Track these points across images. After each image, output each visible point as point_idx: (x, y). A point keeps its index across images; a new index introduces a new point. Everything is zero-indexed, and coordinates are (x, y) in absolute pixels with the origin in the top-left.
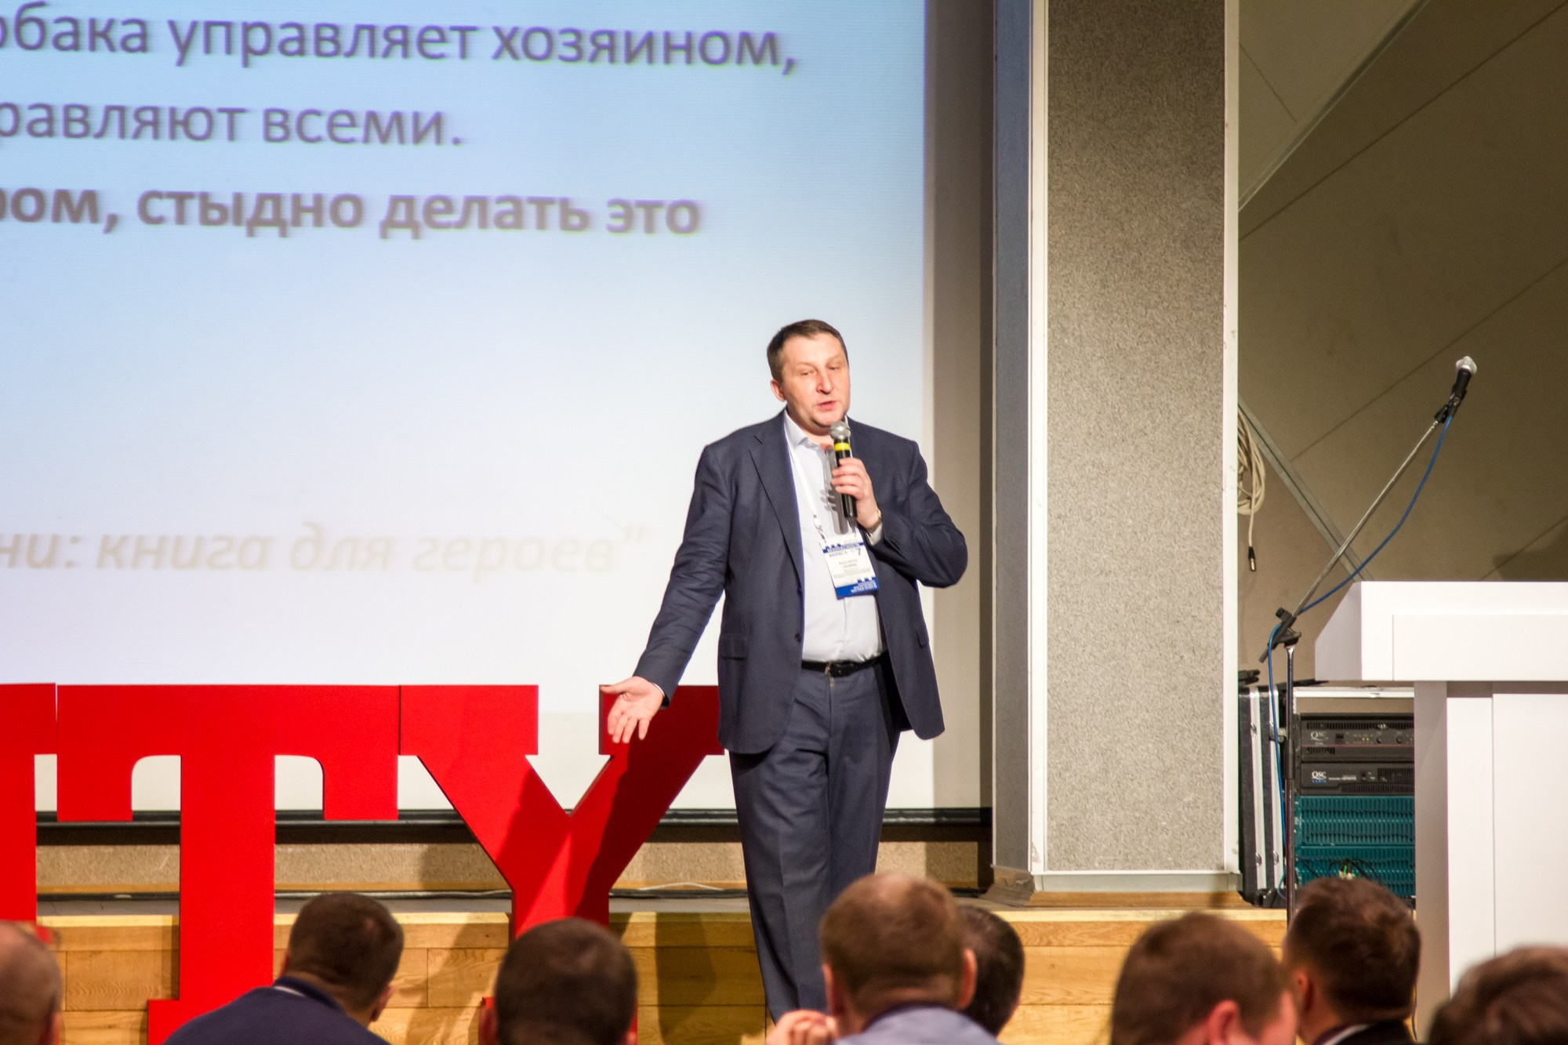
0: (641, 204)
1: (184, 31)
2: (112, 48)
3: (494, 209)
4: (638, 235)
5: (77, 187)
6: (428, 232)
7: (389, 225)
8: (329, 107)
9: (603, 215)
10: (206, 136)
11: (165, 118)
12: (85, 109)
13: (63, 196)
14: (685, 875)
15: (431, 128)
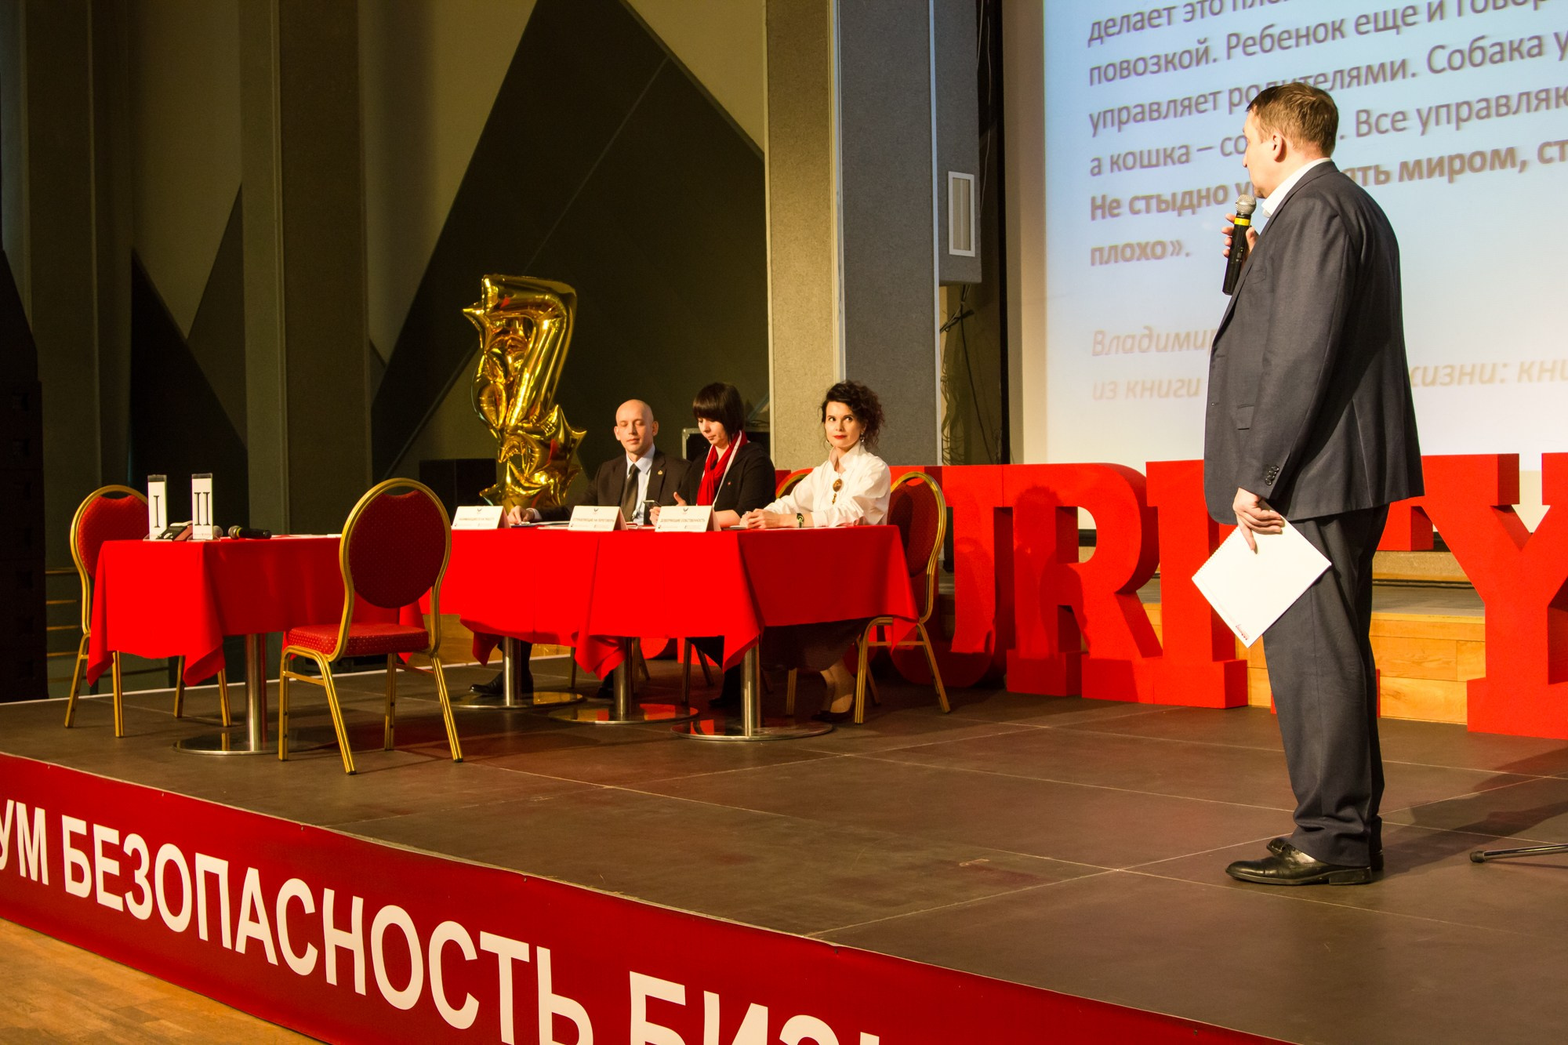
2: (1522, 57)
5: (1502, 147)
11: (1553, 95)
12: (1506, 97)
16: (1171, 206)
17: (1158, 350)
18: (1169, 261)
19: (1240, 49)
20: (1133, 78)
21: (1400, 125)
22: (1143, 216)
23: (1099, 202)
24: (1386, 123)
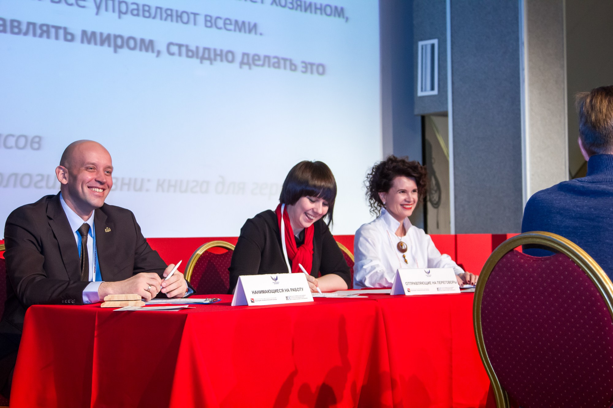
0: (310, 63)
3: (272, 61)
4: (309, 75)
5: (147, 38)
6: (253, 67)
7: (242, 63)
8: (224, 16)
9: (300, 66)
10: (187, 23)
11: (174, 14)
12: (149, 7)
13: (143, 41)
15: (253, 28)
21: (81, 3)
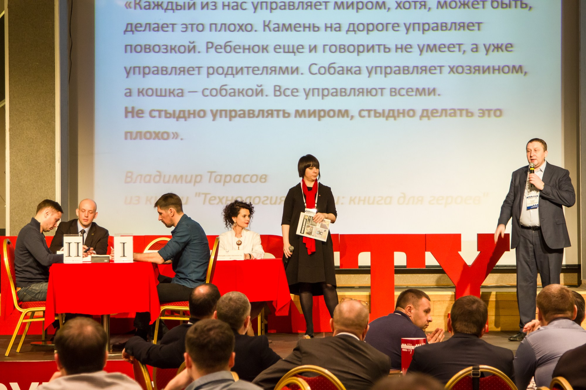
0: (487, 110)
1: (370, 69)
2: (352, 74)
3: (449, 112)
4: (486, 118)
5: (343, 109)
6: (432, 118)
7: (422, 117)
8: (406, 87)
9: (477, 113)
10: (376, 95)
11: (365, 91)
12: (345, 89)
13: (340, 111)
14: (500, 282)
15: (432, 92)
16: (172, 116)
17: (164, 182)
18: (171, 142)
19: (213, 49)
20: (152, 53)
21: (295, 94)
22: (157, 119)
23: (130, 110)
24: (288, 92)
